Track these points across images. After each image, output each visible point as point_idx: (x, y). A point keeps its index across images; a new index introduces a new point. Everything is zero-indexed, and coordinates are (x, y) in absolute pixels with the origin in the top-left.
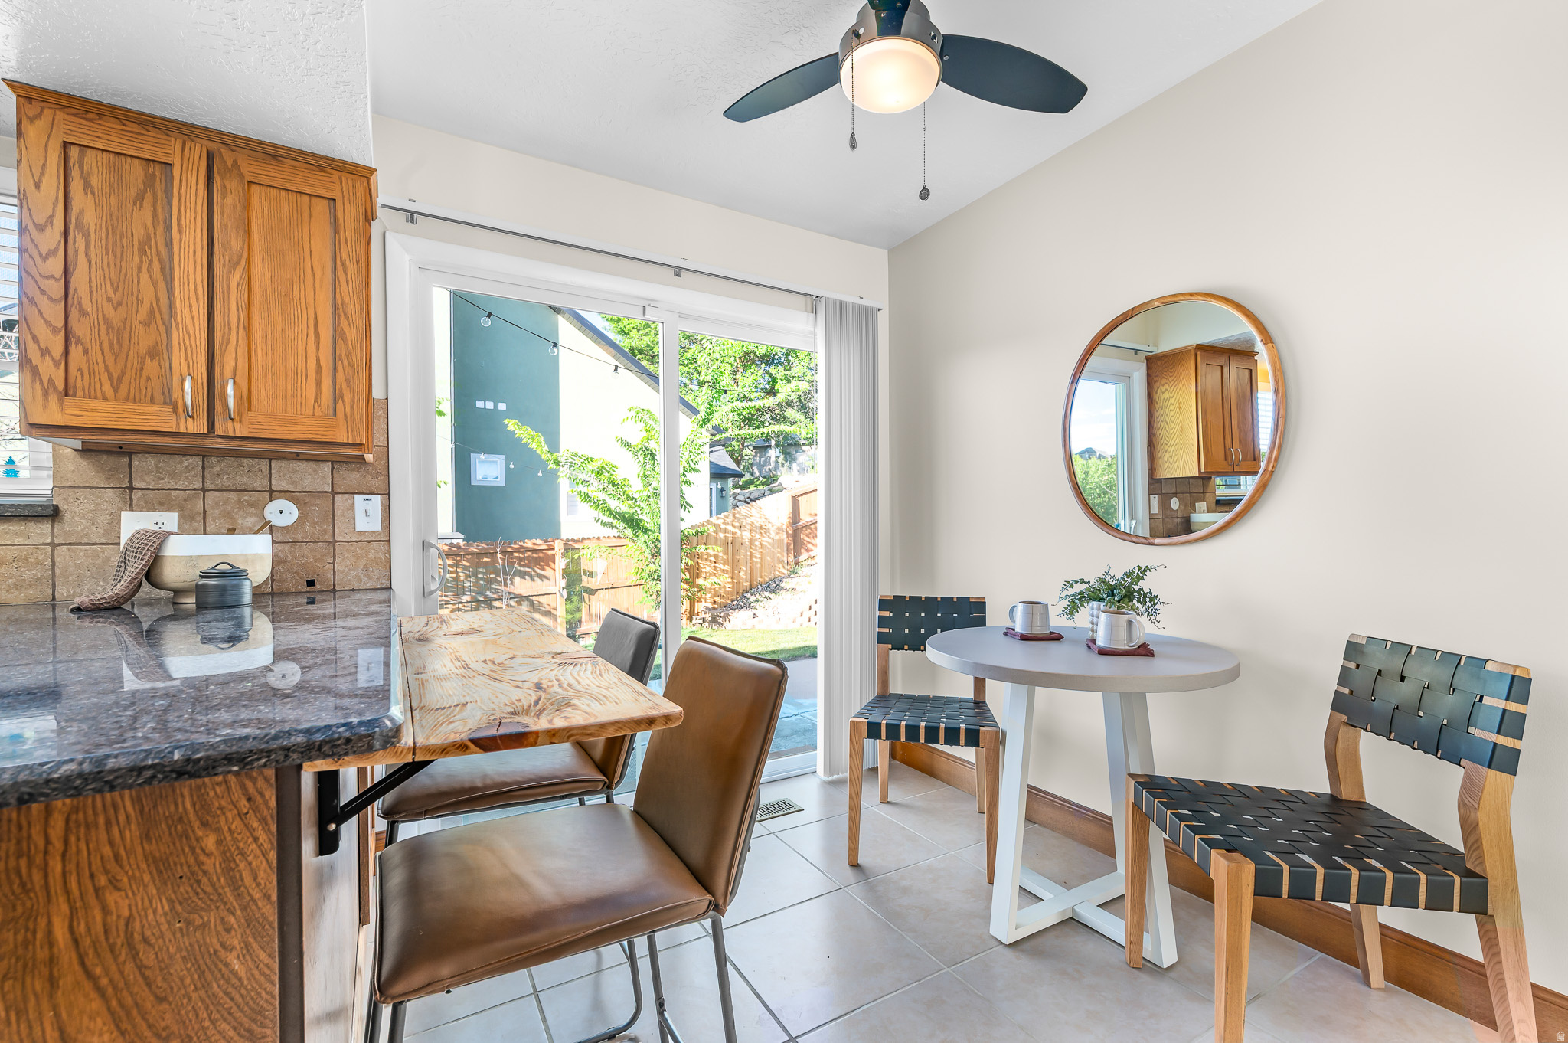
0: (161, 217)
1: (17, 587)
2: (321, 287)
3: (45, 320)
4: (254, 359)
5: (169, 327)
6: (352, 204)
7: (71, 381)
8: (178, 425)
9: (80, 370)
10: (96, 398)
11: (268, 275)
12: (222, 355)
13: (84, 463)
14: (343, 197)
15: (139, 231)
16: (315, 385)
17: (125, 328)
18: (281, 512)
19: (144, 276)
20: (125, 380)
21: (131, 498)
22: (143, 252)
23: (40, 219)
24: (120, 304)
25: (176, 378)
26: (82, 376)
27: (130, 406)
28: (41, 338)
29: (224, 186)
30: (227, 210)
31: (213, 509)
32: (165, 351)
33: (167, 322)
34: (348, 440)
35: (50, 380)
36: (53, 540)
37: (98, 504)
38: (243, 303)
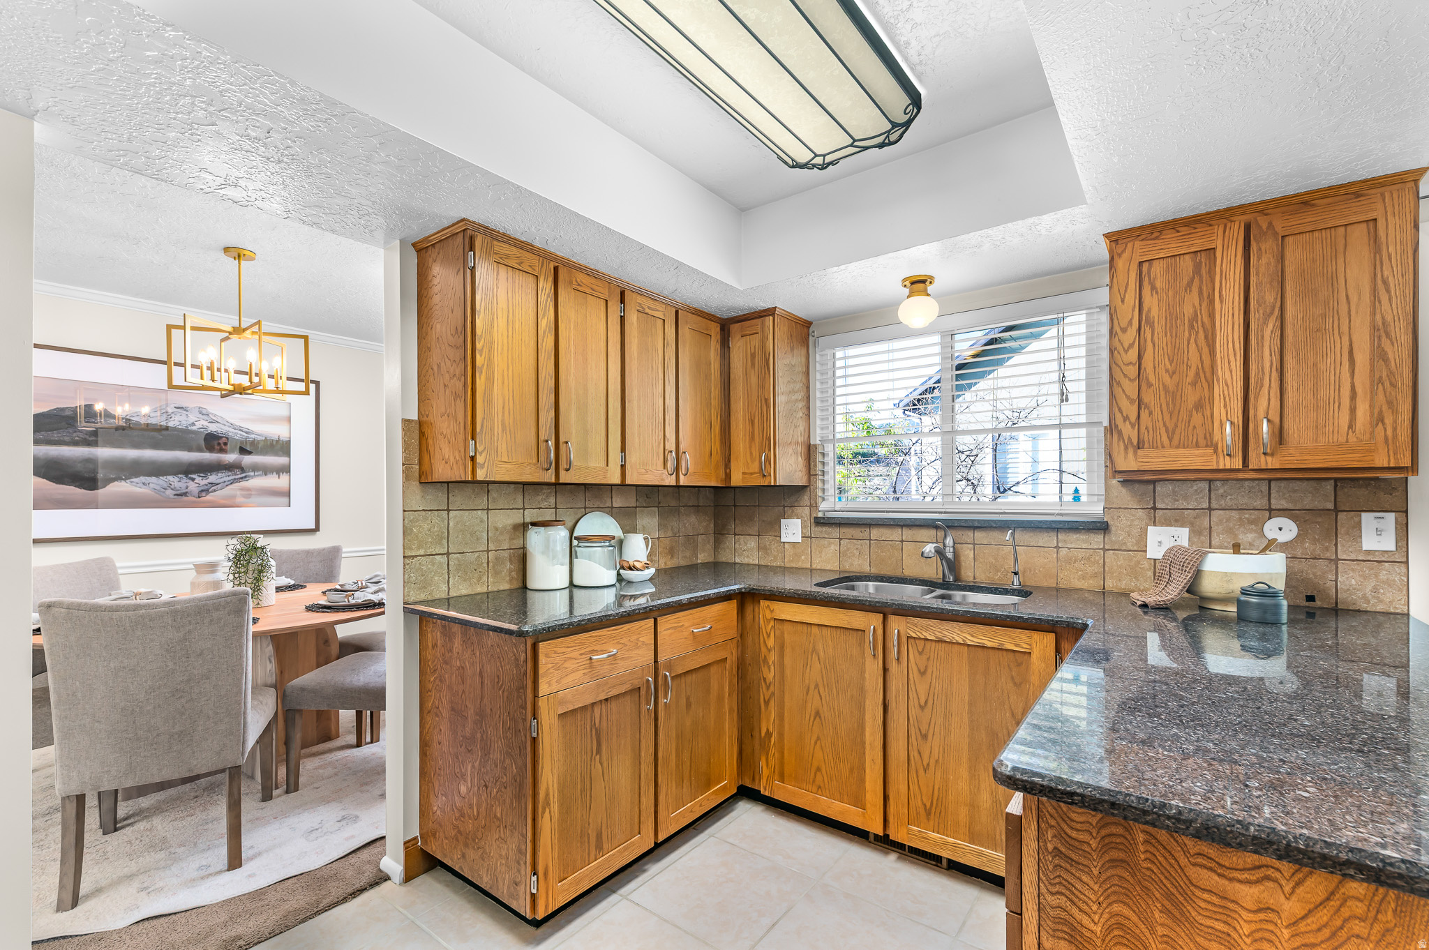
0: (1205, 294)
1: (1083, 577)
2: (1357, 312)
3: (1126, 395)
4: (1286, 397)
5: (1211, 383)
6: (1397, 217)
7: (1141, 437)
8: (1218, 463)
9: (1147, 428)
10: (1157, 447)
11: (1300, 316)
12: (1256, 398)
13: (1124, 491)
14: (1386, 212)
15: (1188, 311)
16: (1348, 412)
17: (1178, 390)
18: (1280, 529)
19: (1193, 345)
20: (1178, 431)
21: (1155, 516)
22: (1191, 327)
23: (1124, 324)
24: (1174, 373)
25: (1217, 424)
26: (1148, 432)
27: (1182, 451)
28: (1123, 409)
29: (1260, 249)
30: (1262, 270)
31: (1217, 525)
32: (1207, 403)
33: (1209, 379)
34: (1389, 464)
35: (1129, 439)
36: (1104, 546)
37: (1133, 521)
38: (1276, 349)
